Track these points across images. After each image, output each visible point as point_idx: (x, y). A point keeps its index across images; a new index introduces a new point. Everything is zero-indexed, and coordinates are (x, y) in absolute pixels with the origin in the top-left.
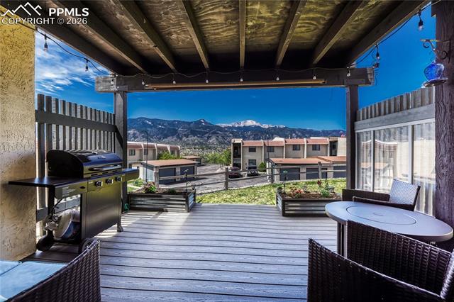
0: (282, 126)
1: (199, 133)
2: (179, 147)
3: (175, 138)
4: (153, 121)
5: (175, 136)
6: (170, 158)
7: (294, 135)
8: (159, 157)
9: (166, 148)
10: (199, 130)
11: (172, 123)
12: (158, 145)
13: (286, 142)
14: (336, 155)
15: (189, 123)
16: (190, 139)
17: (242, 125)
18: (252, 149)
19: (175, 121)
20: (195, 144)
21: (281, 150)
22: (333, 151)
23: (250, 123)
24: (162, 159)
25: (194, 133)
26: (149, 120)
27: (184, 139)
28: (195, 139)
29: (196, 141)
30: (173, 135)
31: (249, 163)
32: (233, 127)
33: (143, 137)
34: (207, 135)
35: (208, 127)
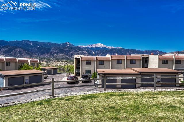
0: (120, 48)
1: (66, 51)
2: (38, 60)
3: (49, 55)
4: (34, 43)
5: (49, 53)
6: (29, 69)
7: (127, 53)
8: (20, 68)
9: (27, 61)
10: (65, 49)
11: (47, 44)
12: (20, 59)
13: (112, 58)
14: (147, 67)
15: (59, 45)
16: (59, 55)
17: (94, 46)
18: (88, 63)
19: (49, 43)
20: (63, 59)
21: (108, 63)
22: (145, 64)
23: (99, 45)
24: (22, 69)
25: (62, 51)
26: (31, 42)
27: (55, 55)
28: (63, 55)
29: (63, 57)
30: (47, 53)
31: (86, 72)
32: (88, 48)
33: (26, 53)
34: (71, 53)
35: (72, 48)
